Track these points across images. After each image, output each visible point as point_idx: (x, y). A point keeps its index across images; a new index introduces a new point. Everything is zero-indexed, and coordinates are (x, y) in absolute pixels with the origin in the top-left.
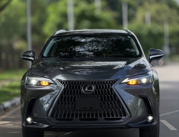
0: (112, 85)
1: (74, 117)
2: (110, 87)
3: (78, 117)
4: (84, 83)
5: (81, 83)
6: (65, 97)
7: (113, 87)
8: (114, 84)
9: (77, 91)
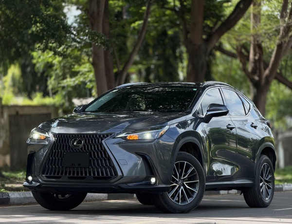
0: (102, 139)
1: (64, 175)
2: (100, 142)
3: (67, 175)
4: (72, 136)
5: (70, 136)
6: (55, 152)
7: (103, 142)
8: (106, 138)
9: (66, 145)
